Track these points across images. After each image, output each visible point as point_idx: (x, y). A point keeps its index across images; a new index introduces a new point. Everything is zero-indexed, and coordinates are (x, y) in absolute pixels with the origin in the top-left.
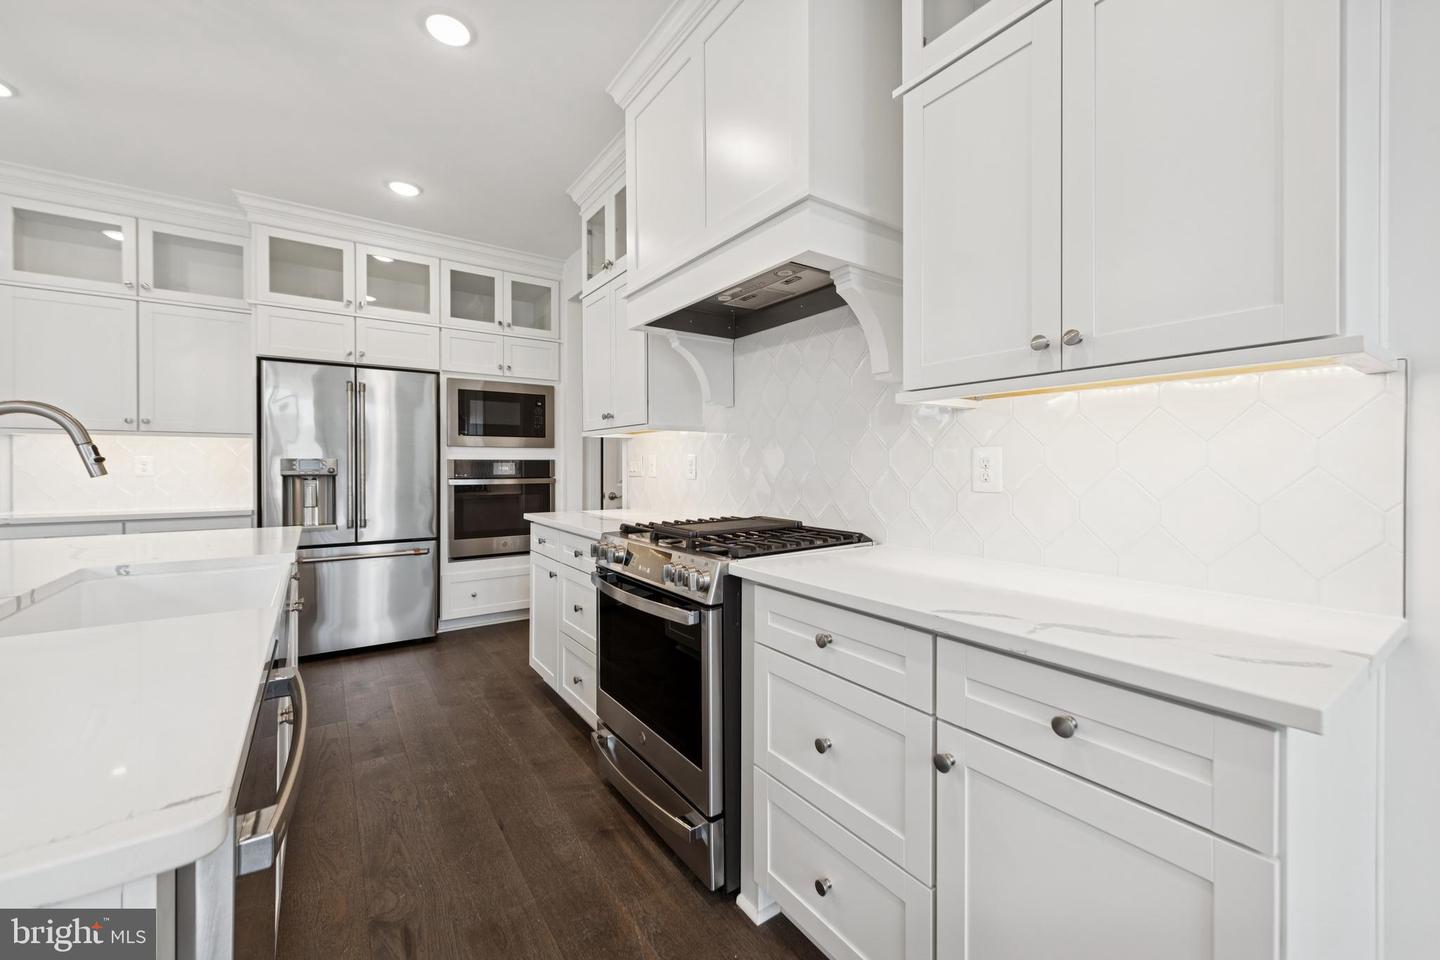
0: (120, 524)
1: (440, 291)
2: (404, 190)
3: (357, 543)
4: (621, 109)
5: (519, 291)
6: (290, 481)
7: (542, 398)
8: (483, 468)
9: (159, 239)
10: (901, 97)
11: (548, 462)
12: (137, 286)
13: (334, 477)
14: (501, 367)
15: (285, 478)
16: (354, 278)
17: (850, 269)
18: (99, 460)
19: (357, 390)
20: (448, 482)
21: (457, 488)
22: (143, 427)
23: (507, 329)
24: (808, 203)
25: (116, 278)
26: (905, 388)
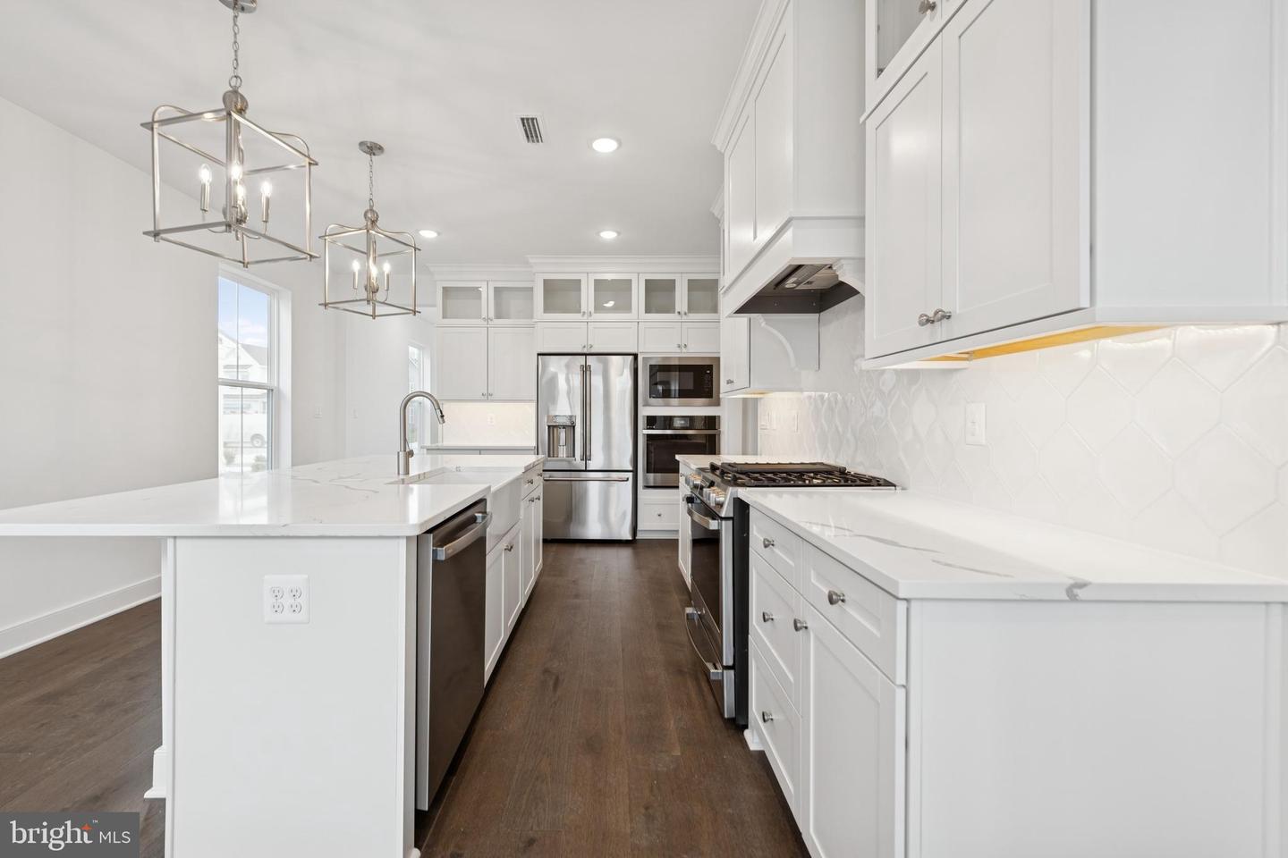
1: (638, 295)
2: (609, 235)
3: (586, 471)
4: (720, 153)
5: (693, 285)
6: (553, 429)
7: (710, 367)
8: (668, 421)
9: (497, 290)
10: (864, 122)
11: (715, 417)
12: (488, 319)
13: (574, 427)
14: (679, 346)
15: (549, 427)
16: (587, 296)
17: (843, 262)
18: (442, 416)
19: (586, 370)
20: (643, 432)
21: (648, 435)
23: (684, 317)
24: (793, 222)
25: (479, 317)
26: (867, 357)
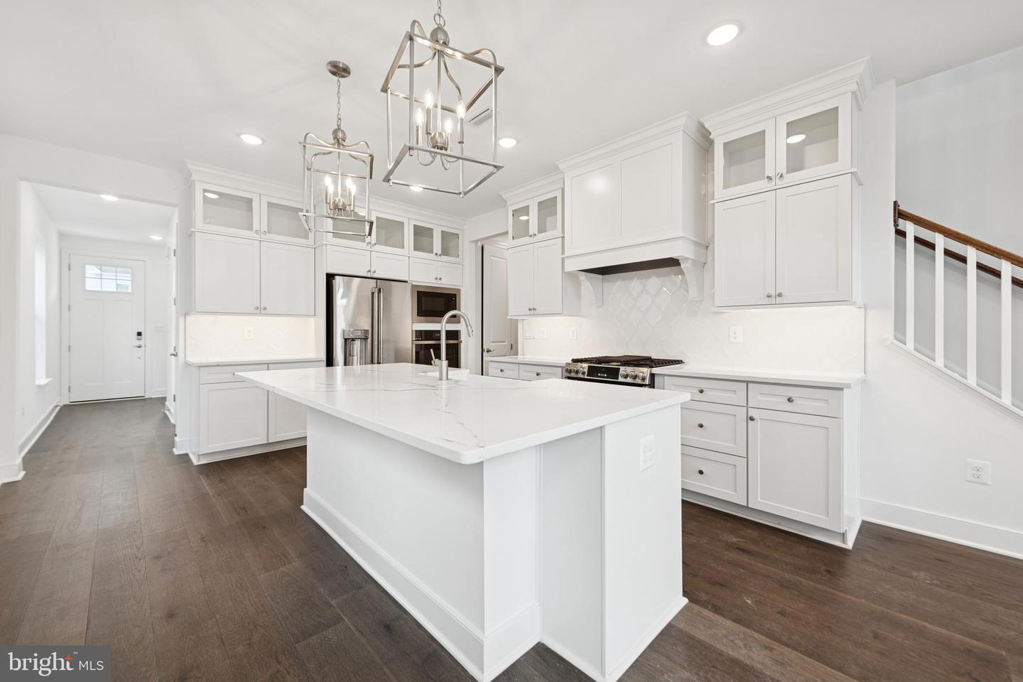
0: (266, 365)
1: (409, 236)
6: (348, 342)
7: (455, 296)
10: (714, 204)
11: (457, 331)
12: (260, 232)
13: (366, 340)
14: (436, 279)
15: (346, 340)
17: (689, 260)
19: (377, 292)
20: (413, 342)
21: (417, 346)
22: (263, 312)
23: (439, 257)
24: (681, 238)
26: (716, 305)
